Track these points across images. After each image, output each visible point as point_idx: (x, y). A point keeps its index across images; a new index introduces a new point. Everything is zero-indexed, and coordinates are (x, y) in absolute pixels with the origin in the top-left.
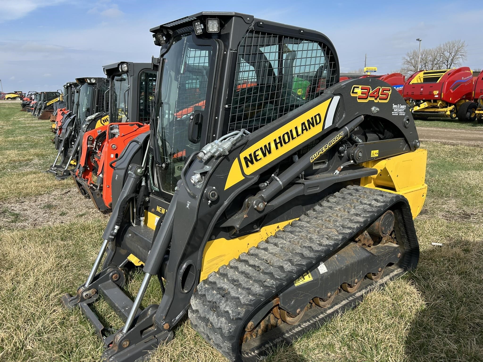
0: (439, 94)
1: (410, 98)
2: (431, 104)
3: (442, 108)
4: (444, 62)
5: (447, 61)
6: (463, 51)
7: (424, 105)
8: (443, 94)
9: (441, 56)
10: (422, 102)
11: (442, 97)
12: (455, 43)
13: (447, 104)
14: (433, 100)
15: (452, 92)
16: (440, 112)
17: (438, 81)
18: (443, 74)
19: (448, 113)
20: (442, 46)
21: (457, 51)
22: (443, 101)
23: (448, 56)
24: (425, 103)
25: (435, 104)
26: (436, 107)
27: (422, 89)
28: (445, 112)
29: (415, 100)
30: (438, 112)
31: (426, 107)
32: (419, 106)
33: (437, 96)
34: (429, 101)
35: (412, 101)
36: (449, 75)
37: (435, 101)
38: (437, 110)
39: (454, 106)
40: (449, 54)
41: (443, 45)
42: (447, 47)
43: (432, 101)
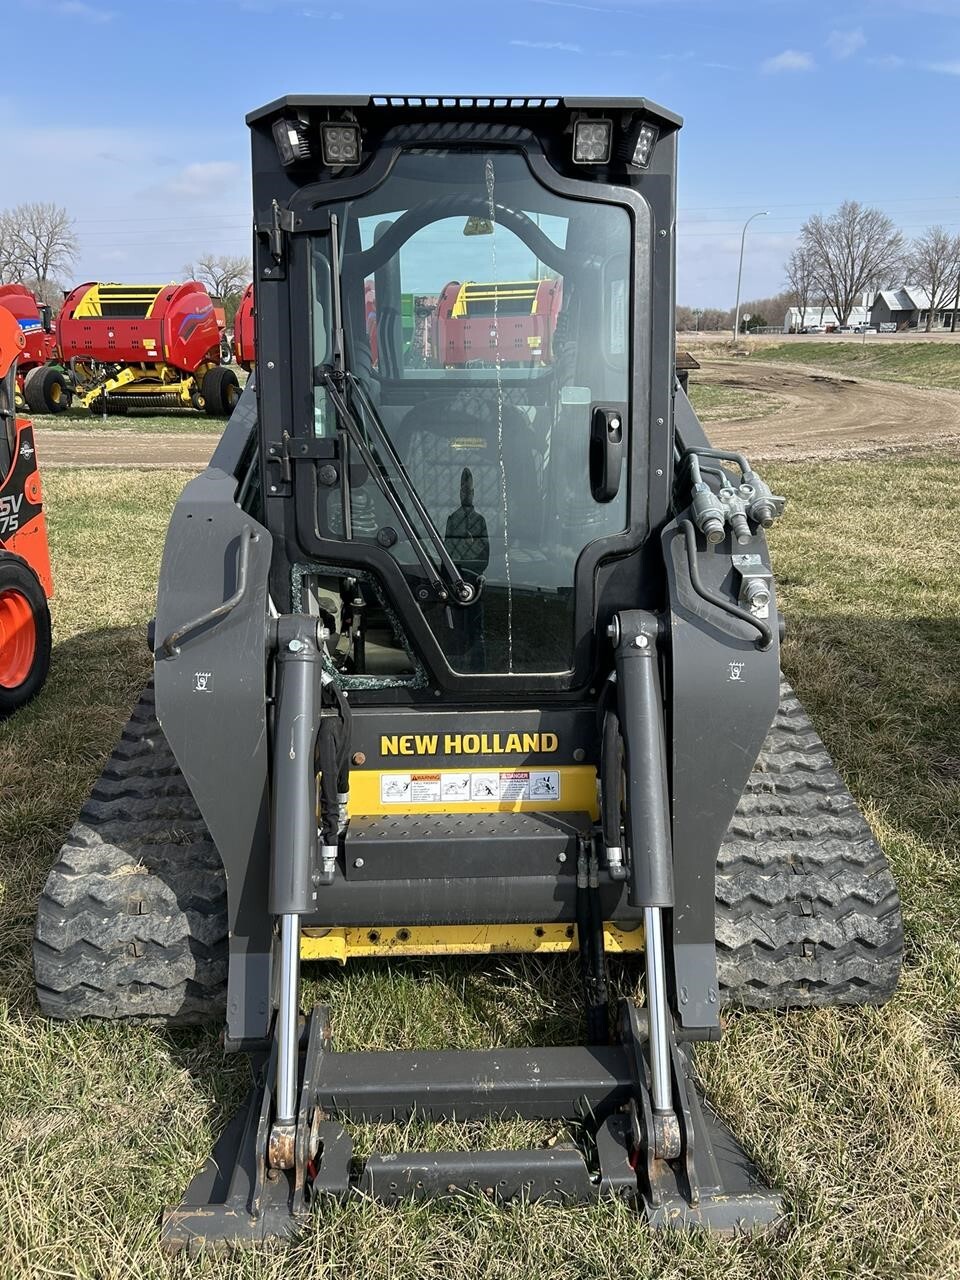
0: (159, 348)
1: (89, 359)
2: (142, 374)
3: (168, 383)
4: (26, 258)
5: (35, 259)
6: (67, 236)
7: (126, 376)
8: (166, 346)
9: (14, 242)
10: (119, 368)
11: (167, 356)
12: (43, 212)
13: (179, 373)
14: (146, 364)
15: (185, 343)
16: (164, 393)
17: (148, 315)
18: (155, 296)
19: (186, 396)
20: (12, 215)
21: (52, 235)
22: (169, 365)
23: (33, 245)
24: (127, 371)
25: (151, 374)
26: (157, 381)
27: (111, 335)
28: (178, 394)
29: (103, 363)
30: (160, 394)
31: (131, 380)
32: (116, 380)
33: (154, 353)
34: (136, 366)
35: (97, 365)
36: (169, 299)
37: (150, 366)
38: (158, 389)
39: (192, 378)
40: (33, 238)
41: (14, 212)
42: (24, 219)
43: (143, 365)
